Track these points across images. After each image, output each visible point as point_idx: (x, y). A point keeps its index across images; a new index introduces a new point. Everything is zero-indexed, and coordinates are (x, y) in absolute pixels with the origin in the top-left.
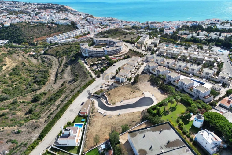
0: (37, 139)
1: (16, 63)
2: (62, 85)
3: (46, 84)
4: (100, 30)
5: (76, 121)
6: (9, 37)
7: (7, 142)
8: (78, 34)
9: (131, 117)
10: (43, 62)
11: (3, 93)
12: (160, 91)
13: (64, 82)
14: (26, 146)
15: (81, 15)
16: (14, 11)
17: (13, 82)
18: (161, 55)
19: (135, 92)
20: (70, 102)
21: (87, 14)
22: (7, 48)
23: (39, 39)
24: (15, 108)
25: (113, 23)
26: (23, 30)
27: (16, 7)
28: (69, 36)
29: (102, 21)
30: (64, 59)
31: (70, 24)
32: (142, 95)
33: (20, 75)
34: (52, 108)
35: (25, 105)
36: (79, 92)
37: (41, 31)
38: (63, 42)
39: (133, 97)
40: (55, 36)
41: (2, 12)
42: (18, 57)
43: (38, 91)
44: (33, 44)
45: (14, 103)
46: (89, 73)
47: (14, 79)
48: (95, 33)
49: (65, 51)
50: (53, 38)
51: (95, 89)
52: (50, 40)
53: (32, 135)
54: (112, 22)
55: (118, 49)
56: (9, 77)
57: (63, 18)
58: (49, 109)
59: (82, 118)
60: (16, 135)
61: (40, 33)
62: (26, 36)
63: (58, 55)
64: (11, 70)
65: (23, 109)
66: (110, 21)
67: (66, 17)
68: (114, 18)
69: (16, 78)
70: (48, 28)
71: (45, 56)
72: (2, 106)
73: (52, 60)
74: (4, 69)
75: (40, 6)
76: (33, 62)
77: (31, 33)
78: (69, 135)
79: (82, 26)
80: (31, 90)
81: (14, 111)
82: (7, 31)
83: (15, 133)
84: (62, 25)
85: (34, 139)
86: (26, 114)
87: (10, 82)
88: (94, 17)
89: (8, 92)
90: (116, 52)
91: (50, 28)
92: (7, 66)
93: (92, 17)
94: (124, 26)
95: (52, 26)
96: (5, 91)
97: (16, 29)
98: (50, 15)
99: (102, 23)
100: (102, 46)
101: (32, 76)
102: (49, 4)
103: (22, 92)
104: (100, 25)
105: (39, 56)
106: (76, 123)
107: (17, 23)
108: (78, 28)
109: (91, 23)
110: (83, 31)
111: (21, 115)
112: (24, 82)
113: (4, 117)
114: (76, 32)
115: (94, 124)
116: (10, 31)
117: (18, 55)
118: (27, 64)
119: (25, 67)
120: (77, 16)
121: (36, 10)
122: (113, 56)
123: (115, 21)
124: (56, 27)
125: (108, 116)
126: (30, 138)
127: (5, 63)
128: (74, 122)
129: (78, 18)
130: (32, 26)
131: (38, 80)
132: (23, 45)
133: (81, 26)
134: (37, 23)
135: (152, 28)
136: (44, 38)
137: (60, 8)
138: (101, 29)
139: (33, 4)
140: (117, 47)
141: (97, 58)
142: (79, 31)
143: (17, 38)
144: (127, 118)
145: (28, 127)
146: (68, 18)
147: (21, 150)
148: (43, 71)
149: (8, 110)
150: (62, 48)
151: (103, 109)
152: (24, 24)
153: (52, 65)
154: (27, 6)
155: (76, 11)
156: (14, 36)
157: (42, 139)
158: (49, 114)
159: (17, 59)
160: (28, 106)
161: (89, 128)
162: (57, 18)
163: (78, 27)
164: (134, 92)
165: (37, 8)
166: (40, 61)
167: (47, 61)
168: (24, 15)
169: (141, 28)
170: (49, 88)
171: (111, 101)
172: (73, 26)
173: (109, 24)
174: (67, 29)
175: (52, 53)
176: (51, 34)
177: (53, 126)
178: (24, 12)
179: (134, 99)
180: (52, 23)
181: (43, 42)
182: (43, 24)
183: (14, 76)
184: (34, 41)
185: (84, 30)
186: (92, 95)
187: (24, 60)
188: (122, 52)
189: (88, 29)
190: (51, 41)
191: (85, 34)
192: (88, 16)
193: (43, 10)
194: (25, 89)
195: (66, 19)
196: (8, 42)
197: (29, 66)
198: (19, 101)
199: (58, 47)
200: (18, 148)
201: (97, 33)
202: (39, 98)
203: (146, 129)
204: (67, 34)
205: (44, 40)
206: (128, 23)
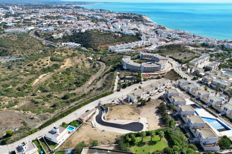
0: (38, 128)
1: (73, 64)
2: (91, 90)
3: (81, 87)
4: (163, 43)
5: (72, 124)
6: (81, 41)
7: (22, 123)
8: (139, 45)
9: (111, 136)
10: (94, 67)
11: (49, 86)
12: (159, 121)
13: (94, 89)
14: (29, 130)
15: (153, 25)
16: (97, 19)
17: (61, 79)
18: (204, 82)
19: (134, 114)
20: (80, 107)
21: (160, 26)
22: (74, 51)
23: (103, 46)
24: (48, 100)
25: (184, 37)
26: (93, 37)
27: (100, 15)
28: (130, 46)
29: (171, 34)
30: (110, 67)
31: (135, 35)
32: (138, 119)
33: (69, 75)
34: (66, 108)
35: (55, 100)
36: (92, 100)
37: (107, 39)
38: (120, 52)
39: (128, 119)
40: (116, 45)
41: (88, 19)
42: (78, 59)
43: (71, 91)
44: (96, 50)
45: (49, 96)
46: (114, 85)
47: (63, 78)
48: (157, 46)
49: (115, 61)
50: (114, 47)
51: (107, 102)
52: (111, 48)
53: (37, 124)
54: (182, 35)
55: (156, 67)
56: (61, 75)
57: (133, 28)
58: (63, 108)
59: (78, 123)
60: (30, 120)
61: (105, 41)
62: (94, 42)
63: (108, 63)
64: (66, 69)
65: (52, 102)
66: (180, 34)
67: (136, 27)
68: (187, 32)
69: (66, 76)
70: (114, 37)
71: (99, 62)
72: (41, 96)
73: (101, 67)
74: (61, 68)
75: (120, 15)
76: (86, 66)
77: (98, 40)
78: (55, 133)
79: (147, 37)
80: (68, 89)
81: (44, 102)
82: (82, 37)
83: (30, 118)
84: (127, 35)
85: (37, 127)
86: (51, 107)
87: (59, 78)
88: (166, 29)
89: (52, 86)
90: (154, 69)
91: (115, 37)
92: (65, 65)
93: (164, 28)
94: (193, 41)
95: (118, 35)
96: (51, 85)
97: (88, 35)
98: (123, 25)
99: (170, 36)
100: (145, 61)
101: (78, 77)
102: (128, 14)
103: (61, 89)
104: (167, 38)
105: (95, 61)
106: (70, 125)
107: (91, 30)
108: (140, 39)
109: (160, 35)
110: (145, 43)
111: (47, 107)
112: (69, 81)
113: (36, 104)
114: (137, 44)
115: (80, 131)
116: (84, 36)
117: (79, 58)
118: (80, 67)
119: (77, 69)
120: (148, 27)
121: (115, 18)
122: (148, 73)
123: (186, 34)
124: (121, 36)
125: (95, 128)
126: (34, 126)
127: (64, 63)
128: (70, 124)
129: (149, 28)
130: (101, 34)
131: (78, 82)
132: (88, 49)
133: (144, 37)
134: (106, 31)
135: (228, 48)
136: (107, 46)
137: (136, 18)
138: (165, 42)
139: (115, 13)
140: (158, 64)
141: (132, 73)
142: (141, 43)
143: (87, 43)
144: (106, 136)
145: (40, 117)
146: (138, 28)
147: (24, 131)
148: (87, 76)
149: (42, 100)
150: (114, 57)
151: (96, 121)
152: (96, 31)
153: (97, 71)
154: (109, 15)
155: (151, 21)
156: (85, 42)
157: (41, 129)
158: (60, 111)
159: (75, 62)
160: (57, 101)
161: (75, 133)
162: (127, 27)
163: (142, 38)
164: (132, 114)
165: (116, 17)
166: (92, 66)
167: (97, 67)
168: (102, 23)
169: (213, 47)
170: (81, 91)
171: (108, 116)
172: (138, 37)
173: (178, 37)
174: (130, 40)
175: (105, 61)
176: (114, 43)
177: (54, 122)
178: (104, 20)
179: (127, 120)
180: (119, 33)
181: (105, 49)
182: (110, 33)
183: (64, 74)
184: (99, 47)
185: (147, 42)
186: (100, 106)
187: (80, 63)
188: (162, 70)
189: (151, 41)
190: (110, 50)
191: (146, 46)
192: (160, 27)
193: (119, 20)
194: (66, 87)
195: (136, 29)
196: (80, 45)
197: (80, 69)
198: (53, 95)
199: (112, 56)
200: (24, 130)
201: (158, 46)
202: (67, 97)
203: (107, 151)
204: (128, 44)
205: (107, 47)
206: (201, 38)
